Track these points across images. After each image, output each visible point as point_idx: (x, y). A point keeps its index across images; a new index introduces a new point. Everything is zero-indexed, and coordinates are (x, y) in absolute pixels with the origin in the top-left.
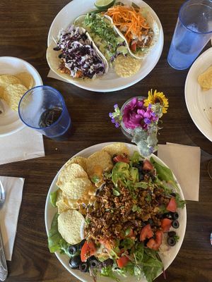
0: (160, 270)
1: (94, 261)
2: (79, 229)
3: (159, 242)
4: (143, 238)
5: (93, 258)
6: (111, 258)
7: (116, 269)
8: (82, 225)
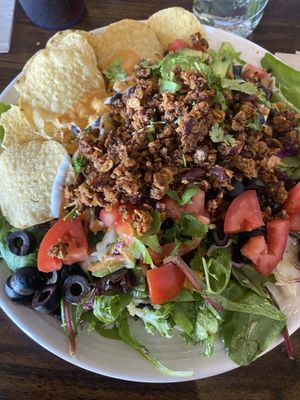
0: (276, 332)
1: (79, 280)
2: (49, 186)
3: (277, 250)
4: (233, 225)
5: (76, 269)
6: (130, 265)
7: (141, 306)
8: (60, 173)
